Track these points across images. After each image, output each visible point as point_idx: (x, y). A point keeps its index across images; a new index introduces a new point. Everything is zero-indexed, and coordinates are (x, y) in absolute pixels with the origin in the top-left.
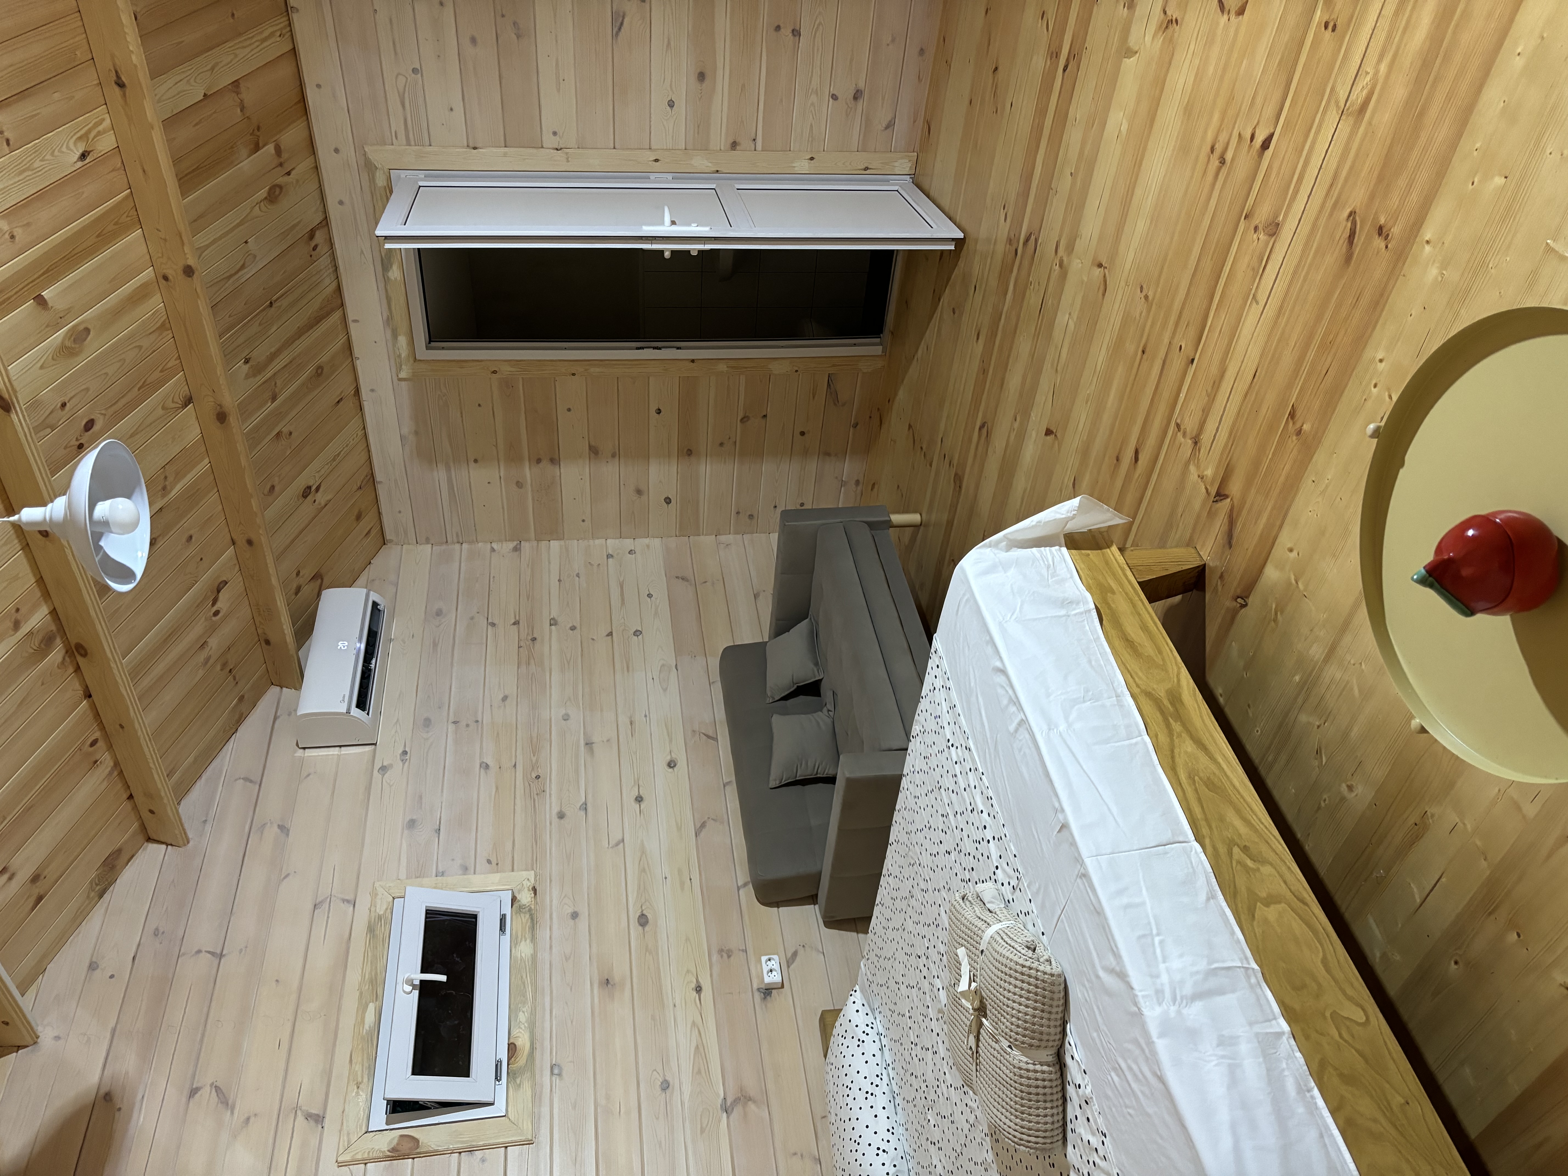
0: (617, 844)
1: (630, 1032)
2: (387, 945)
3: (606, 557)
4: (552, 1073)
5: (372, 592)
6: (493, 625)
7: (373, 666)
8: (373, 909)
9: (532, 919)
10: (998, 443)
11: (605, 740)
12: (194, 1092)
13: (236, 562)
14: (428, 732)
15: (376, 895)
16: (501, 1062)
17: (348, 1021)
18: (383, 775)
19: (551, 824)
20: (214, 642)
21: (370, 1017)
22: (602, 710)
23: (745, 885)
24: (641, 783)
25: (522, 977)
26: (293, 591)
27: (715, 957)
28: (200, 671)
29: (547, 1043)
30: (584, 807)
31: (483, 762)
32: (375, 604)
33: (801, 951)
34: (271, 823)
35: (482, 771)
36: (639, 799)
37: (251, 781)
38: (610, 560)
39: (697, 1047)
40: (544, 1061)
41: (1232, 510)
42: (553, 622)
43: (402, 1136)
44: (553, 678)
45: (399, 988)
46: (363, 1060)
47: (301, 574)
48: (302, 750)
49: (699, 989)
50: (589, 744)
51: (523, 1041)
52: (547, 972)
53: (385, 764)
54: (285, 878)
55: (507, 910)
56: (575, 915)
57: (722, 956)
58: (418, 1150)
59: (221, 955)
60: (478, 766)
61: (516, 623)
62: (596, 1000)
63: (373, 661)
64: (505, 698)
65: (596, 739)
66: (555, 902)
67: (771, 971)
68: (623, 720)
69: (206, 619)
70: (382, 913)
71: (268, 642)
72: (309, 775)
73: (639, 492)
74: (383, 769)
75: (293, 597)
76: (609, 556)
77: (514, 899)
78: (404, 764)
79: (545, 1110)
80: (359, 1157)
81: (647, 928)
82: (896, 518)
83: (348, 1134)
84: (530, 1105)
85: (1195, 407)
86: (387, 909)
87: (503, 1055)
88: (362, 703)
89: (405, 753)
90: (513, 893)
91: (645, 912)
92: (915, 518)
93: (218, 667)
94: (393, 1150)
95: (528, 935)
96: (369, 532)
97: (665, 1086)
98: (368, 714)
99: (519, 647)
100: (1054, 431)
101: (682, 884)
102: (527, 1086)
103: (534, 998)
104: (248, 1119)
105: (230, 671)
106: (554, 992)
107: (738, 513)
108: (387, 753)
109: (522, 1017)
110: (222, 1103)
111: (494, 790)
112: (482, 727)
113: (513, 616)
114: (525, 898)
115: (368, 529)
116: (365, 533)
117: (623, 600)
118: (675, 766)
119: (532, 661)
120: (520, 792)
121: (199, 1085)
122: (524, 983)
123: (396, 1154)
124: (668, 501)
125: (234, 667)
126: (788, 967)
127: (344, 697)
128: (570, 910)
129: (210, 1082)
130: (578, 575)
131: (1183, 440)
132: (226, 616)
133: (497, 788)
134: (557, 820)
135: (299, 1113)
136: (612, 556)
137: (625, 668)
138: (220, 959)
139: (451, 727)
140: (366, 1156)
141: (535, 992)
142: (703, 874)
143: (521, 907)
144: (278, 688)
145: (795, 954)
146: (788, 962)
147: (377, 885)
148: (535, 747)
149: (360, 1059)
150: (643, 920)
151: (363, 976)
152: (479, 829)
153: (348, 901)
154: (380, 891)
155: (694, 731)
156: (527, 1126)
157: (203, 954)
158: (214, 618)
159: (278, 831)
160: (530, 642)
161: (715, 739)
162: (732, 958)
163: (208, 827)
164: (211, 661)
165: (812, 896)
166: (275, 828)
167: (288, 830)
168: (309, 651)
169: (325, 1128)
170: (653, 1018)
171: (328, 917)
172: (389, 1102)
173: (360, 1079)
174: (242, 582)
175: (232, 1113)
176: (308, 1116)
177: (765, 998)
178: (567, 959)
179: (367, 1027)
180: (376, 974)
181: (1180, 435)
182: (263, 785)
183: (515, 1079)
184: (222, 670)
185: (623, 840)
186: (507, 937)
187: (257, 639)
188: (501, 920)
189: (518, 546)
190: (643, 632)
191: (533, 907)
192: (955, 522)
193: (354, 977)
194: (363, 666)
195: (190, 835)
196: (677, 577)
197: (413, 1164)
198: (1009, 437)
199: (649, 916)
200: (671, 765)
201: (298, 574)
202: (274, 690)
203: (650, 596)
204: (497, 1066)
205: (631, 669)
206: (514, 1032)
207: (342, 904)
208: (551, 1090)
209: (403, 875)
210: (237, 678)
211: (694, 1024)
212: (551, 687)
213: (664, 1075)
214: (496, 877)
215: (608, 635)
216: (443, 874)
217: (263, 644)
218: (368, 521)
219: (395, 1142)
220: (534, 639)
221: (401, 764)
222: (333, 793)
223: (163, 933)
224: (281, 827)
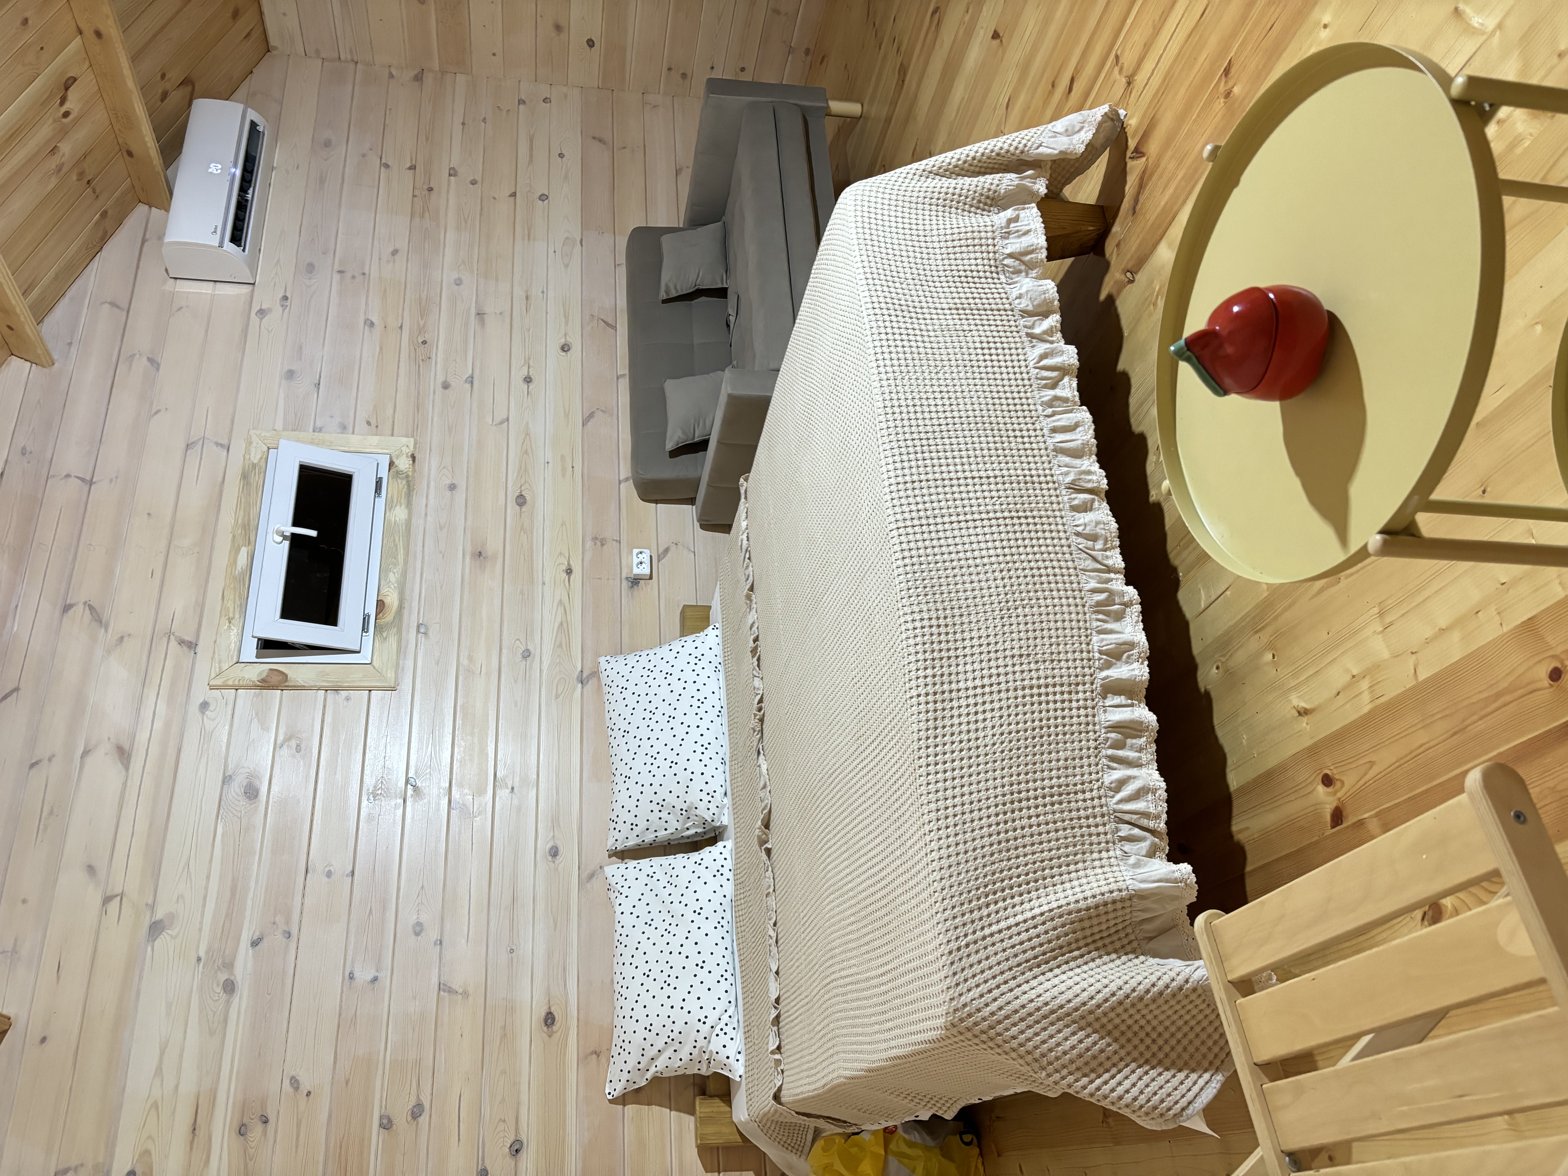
0: (501, 423)
1: (497, 602)
2: (260, 493)
3: (517, 103)
4: (418, 631)
5: (249, 110)
6: (387, 166)
7: (249, 196)
8: (247, 457)
9: (409, 486)
10: (947, 35)
11: (498, 312)
12: (67, 608)
13: (85, 55)
14: (310, 278)
15: (250, 443)
16: (369, 616)
17: (221, 560)
18: (261, 319)
19: (434, 393)
20: (65, 148)
21: (242, 560)
22: (497, 280)
23: (627, 479)
24: (531, 364)
25: (394, 540)
26: (158, 96)
27: (589, 544)
28: (53, 178)
29: (415, 604)
30: (471, 380)
31: (368, 319)
32: (253, 125)
33: (673, 547)
34: (140, 354)
35: (367, 328)
36: (528, 380)
37: (118, 307)
38: (522, 107)
39: (561, 624)
40: (411, 619)
41: (1144, 172)
42: (453, 173)
43: (271, 670)
44: (448, 236)
45: (270, 536)
46: (235, 598)
47: (167, 78)
48: (172, 280)
49: (569, 572)
50: (480, 315)
51: (392, 599)
52: (421, 537)
53: (263, 307)
54: (156, 413)
55: (384, 473)
56: (452, 487)
57: (595, 544)
58: (286, 684)
59: (91, 483)
60: (362, 324)
61: (413, 168)
62: (467, 570)
63: (250, 191)
64: (395, 252)
65: (488, 309)
66: (433, 472)
67: (641, 563)
68: (519, 293)
69: (55, 121)
70: (256, 461)
71: (130, 154)
72: (181, 308)
73: (558, 28)
74: (262, 312)
75: (159, 103)
76: (521, 102)
77: (391, 464)
78: (284, 310)
79: (410, 663)
80: (230, 683)
81: (524, 509)
82: (836, 106)
83: (220, 662)
84: (395, 657)
85: (1138, 38)
86: (261, 458)
87: (372, 610)
88: (237, 238)
89: (285, 298)
90: (391, 458)
91: (523, 493)
92: (853, 108)
93: (74, 178)
94: (263, 681)
95: (404, 501)
96: (248, 35)
97: (527, 654)
98: (244, 250)
99: (414, 196)
100: (1001, 35)
101: (564, 470)
102: (392, 641)
103: (406, 562)
104: (122, 638)
105: (88, 182)
106: (426, 558)
107: (670, 69)
108: (266, 297)
109: (392, 577)
110: (96, 620)
111: (378, 350)
112: (369, 281)
113: (409, 159)
114: (403, 464)
115: (248, 30)
116: (244, 35)
117: (531, 156)
118: (569, 350)
119: (427, 214)
120: (404, 355)
121: (72, 602)
122: (396, 546)
123: (266, 684)
124: (591, 43)
125: (93, 179)
126: (659, 561)
127: (216, 228)
128: (448, 482)
129: (83, 601)
130: (484, 120)
131: (1118, 77)
132: (77, 120)
133: (381, 349)
134: (441, 389)
135: (172, 637)
136: (524, 102)
137: (526, 237)
138: (91, 485)
139: (336, 277)
140: (236, 683)
141: (407, 554)
142: (586, 463)
143: (398, 473)
144: (147, 207)
145: (667, 550)
146: (659, 556)
147: (252, 432)
148: (424, 308)
149: (232, 597)
150: (521, 500)
151: (236, 521)
152: (360, 389)
153: (222, 446)
154: (254, 439)
155: (592, 316)
156: (390, 675)
157: (72, 479)
158: (64, 120)
159: (148, 364)
160: (427, 192)
161: (614, 328)
162: (605, 547)
163: (74, 350)
164: (65, 169)
165: (692, 498)
166: (145, 359)
167: (159, 365)
168: (177, 170)
169: (198, 654)
170: (522, 593)
171: (201, 459)
172: (259, 639)
173: (231, 615)
174: (94, 81)
175: (106, 631)
176: (181, 642)
177: (632, 587)
178: (441, 528)
179: (239, 568)
180: (249, 520)
181: (1117, 69)
182: (131, 313)
183: (381, 632)
184: (79, 180)
185: (508, 419)
186: (381, 502)
187: (118, 147)
188: (377, 482)
189: (420, 75)
190: (550, 198)
191: (410, 474)
192: (893, 122)
193: (228, 519)
194: (239, 195)
195: (55, 357)
196: (594, 138)
197: (281, 695)
198: (957, 32)
199: (528, 497)
200: (565, 348)
201: (163, 76)
202: (142, 209)
203: (561, 155)
204: (364, 619)
205: (532, 237)
206: (384, 590)
207: (215, 447)
208: (416, 646)
209: (279, 425)
210: (98, 190)
211: (561, 602)
212: (444, 246)
213: (527, 645)
214: (375, 439)
215: (510, 196)
216: (320, 430)
217: (125, 155)
218: (246, 21)
219: (264, 675)
220: (430, 189)
221: (281, 309)
222: (207, 331)
223: (31, 453)
224: (151, 360)
